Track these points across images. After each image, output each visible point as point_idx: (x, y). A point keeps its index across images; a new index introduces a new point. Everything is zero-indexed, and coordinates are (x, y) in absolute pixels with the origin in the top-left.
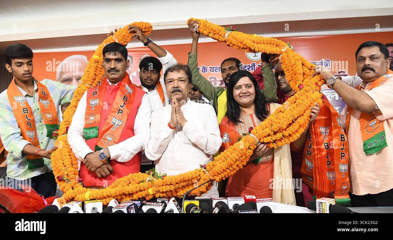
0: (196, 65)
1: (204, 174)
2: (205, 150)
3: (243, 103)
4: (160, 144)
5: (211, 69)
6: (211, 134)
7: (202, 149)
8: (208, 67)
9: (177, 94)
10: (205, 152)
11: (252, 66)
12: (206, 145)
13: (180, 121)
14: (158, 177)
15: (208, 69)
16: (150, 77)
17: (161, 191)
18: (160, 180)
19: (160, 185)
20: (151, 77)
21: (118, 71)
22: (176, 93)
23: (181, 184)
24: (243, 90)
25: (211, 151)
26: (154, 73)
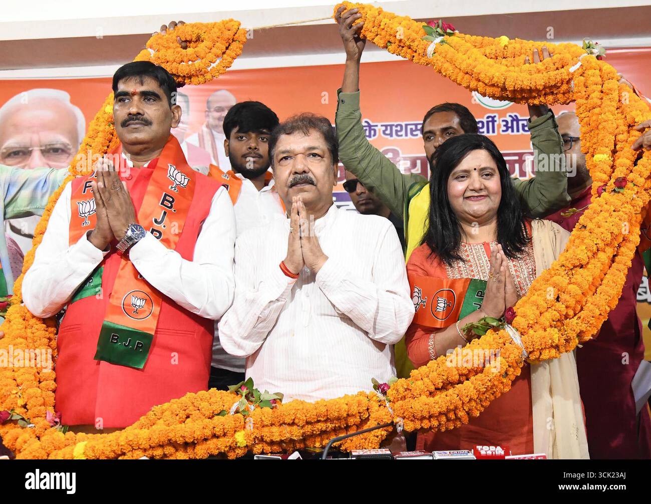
0: (356, 121)
1: (380, 406)
2: (371, 331)
3: (472, 213)
4: (258, 314)
5: (386, 129)
6: (387, 291)
7: (364, 327)
8: (379, 124)
9: (302, 191)
10: (370, 337)
11: (488, 122)
12: (375, 319)
13: (310, 258)
14: (261, 403)
15: (379, 130)
16: (256, 148)
17: (268, 440)
18: (267, 409)
19: (265, 423)
20: (258, 150)
21: (147, 123)
22: (299, 187)
23: (320, 428)
24: (474, 181)
25: (387, 333)
26: (265, 140)
